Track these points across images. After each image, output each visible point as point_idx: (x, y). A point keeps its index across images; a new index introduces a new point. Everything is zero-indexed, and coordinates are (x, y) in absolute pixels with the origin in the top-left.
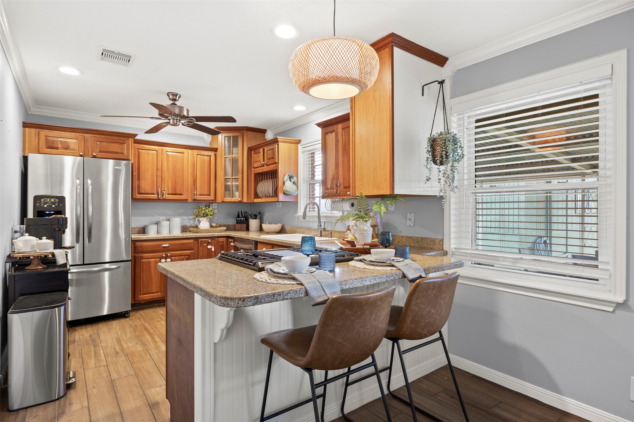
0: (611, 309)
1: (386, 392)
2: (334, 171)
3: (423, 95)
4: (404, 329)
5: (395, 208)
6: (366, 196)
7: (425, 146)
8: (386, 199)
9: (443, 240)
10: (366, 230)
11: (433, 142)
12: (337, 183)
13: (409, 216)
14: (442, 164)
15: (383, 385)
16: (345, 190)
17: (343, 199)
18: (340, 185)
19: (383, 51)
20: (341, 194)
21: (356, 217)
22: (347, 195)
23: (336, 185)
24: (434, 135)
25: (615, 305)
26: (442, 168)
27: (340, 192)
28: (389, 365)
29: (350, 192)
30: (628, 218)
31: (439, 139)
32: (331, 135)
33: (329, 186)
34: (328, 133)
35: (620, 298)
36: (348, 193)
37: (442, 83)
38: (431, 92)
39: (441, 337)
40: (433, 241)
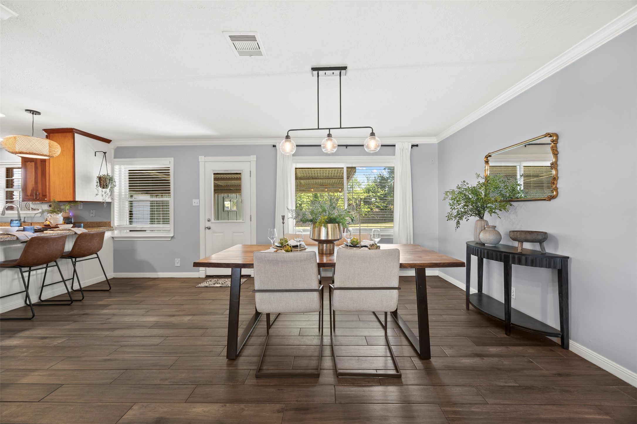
0: (170, 239)
1: (70, 290)
2: (34, 186)
3: (95, 156)
4: (74, 252)
5: (83, 207)
6: (58, 201)
7: (95, 180)
8: (71, 203)
9: (110, 222)
10: (58, 218)
11: (100, 178)
12: (37, 193)
13: (91, 211)
14: (103, 188)
15: (68, 289)
16: (43, 197)
17: (42, 202)
18: (39, 194)
19: (68, 133)
20: (40, 199)
21: (51, 212)
22: (45, 200)
23: (35, 194)
24: (100, 175)
25: (171, 238)
26: (104, 190)
27: (39, 198)
28: (72, 277)
29: (46, 198)
30: (174, 210)
31: (102, 177)
32: (31, 164)
33: (29, 194)
34: (28, 161)
35: (172, 235)
36: (46, 199)
37: (105, 153)
38: (100, 155)
39: (98, 257)
40: (105, 223)
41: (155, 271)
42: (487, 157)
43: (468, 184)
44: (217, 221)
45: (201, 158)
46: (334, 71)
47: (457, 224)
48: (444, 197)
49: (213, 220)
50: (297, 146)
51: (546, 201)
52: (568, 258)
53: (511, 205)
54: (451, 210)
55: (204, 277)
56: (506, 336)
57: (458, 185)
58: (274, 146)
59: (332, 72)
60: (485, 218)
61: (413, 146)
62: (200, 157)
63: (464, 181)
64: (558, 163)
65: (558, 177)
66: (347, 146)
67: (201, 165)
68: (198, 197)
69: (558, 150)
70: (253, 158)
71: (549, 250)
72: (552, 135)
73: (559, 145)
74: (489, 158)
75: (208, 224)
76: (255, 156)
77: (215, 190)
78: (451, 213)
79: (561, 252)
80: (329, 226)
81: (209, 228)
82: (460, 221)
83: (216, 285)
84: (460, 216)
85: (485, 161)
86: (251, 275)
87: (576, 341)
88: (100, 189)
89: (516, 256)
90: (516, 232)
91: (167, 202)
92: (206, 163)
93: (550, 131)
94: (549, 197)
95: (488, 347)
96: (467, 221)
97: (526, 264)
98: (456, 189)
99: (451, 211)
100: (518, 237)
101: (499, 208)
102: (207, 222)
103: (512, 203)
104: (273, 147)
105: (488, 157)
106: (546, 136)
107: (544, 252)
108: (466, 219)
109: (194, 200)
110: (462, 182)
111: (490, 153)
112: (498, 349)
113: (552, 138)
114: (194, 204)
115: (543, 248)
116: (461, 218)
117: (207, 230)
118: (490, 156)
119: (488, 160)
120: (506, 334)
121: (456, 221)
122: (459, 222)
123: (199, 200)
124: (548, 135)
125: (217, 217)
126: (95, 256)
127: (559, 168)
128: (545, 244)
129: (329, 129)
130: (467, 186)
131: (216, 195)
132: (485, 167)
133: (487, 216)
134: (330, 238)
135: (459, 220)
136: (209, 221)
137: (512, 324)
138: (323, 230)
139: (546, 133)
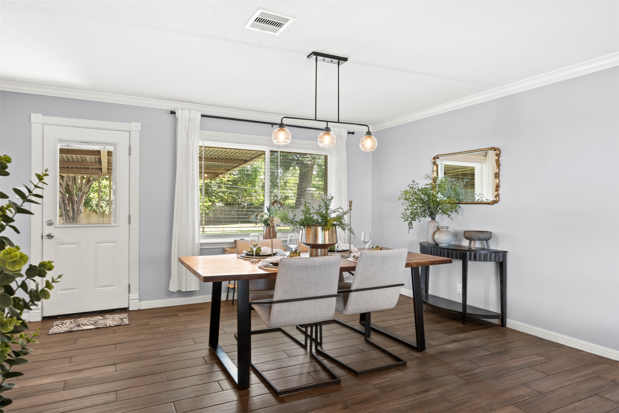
42: (434, 158)
43: (418, 184)
44: (67, 224)
45: (36, 118)
46: (333, 60)
47: (409, 226)
48: (399, 197)
49: (58, 221)
50: (202, 116)
51: (491, 205)
52: (507, 252)
53: (460, 207)
54: (405, 210)
56: (462, 325)
57: (409, 185)
58: (173, 113)
59: (330, 59)
60: (436, 219)
61: (349, 133)
62: (33, 115)
63: (413, 181)
64: (500, 173)
65: (500, 185)
69: (500, 162)
70: (136, 126)
71: (493, 246)
72: (496, 149)
73: (501, 159)
74: (437, 160)
75: (48, 230)
76: (139, 124)
78: (405, 214)
79: (500, 248)
81: (50, 237)
82: (413, 222)
83: (85, 327)
84: (414, 216)
85: (433, 162)
86: (128, 308)
87: (512, 319)
90: (471, 232)
92: (45, 126)
93: (495, 146)
94: (493, 202)
95: (457, 335)
96: (419, 222)
97: (480, 260)
98: (408, 189)
99: (405, 212)
100: (473, 236)
101: (450, 210)
102: (46, 227)
103: (460, 205)
104: (171, 113)
105: (437, 158)
106: (491, 150)
107: (489, 249)
108: (419, 220)
110: (412, 181)
111: (439, 155)
112: (465, 335)
113: (496, 152)
115: (488, 245)
116: (413, 219)
117: (46, 241)
118: (438, 158)
119: (436, 161)
120: (463, 324)
121: (408, 222)
122: (411, 223)
124: (493, 149)
127: (500, 178)
128: (490, 241)
129: (327, 122)
130: (417, 186)
132: (433, 168)
133: (438, 217)
135: (411, 221)
136: (50, 224)
137: (468, 314)
139: (492, 147)
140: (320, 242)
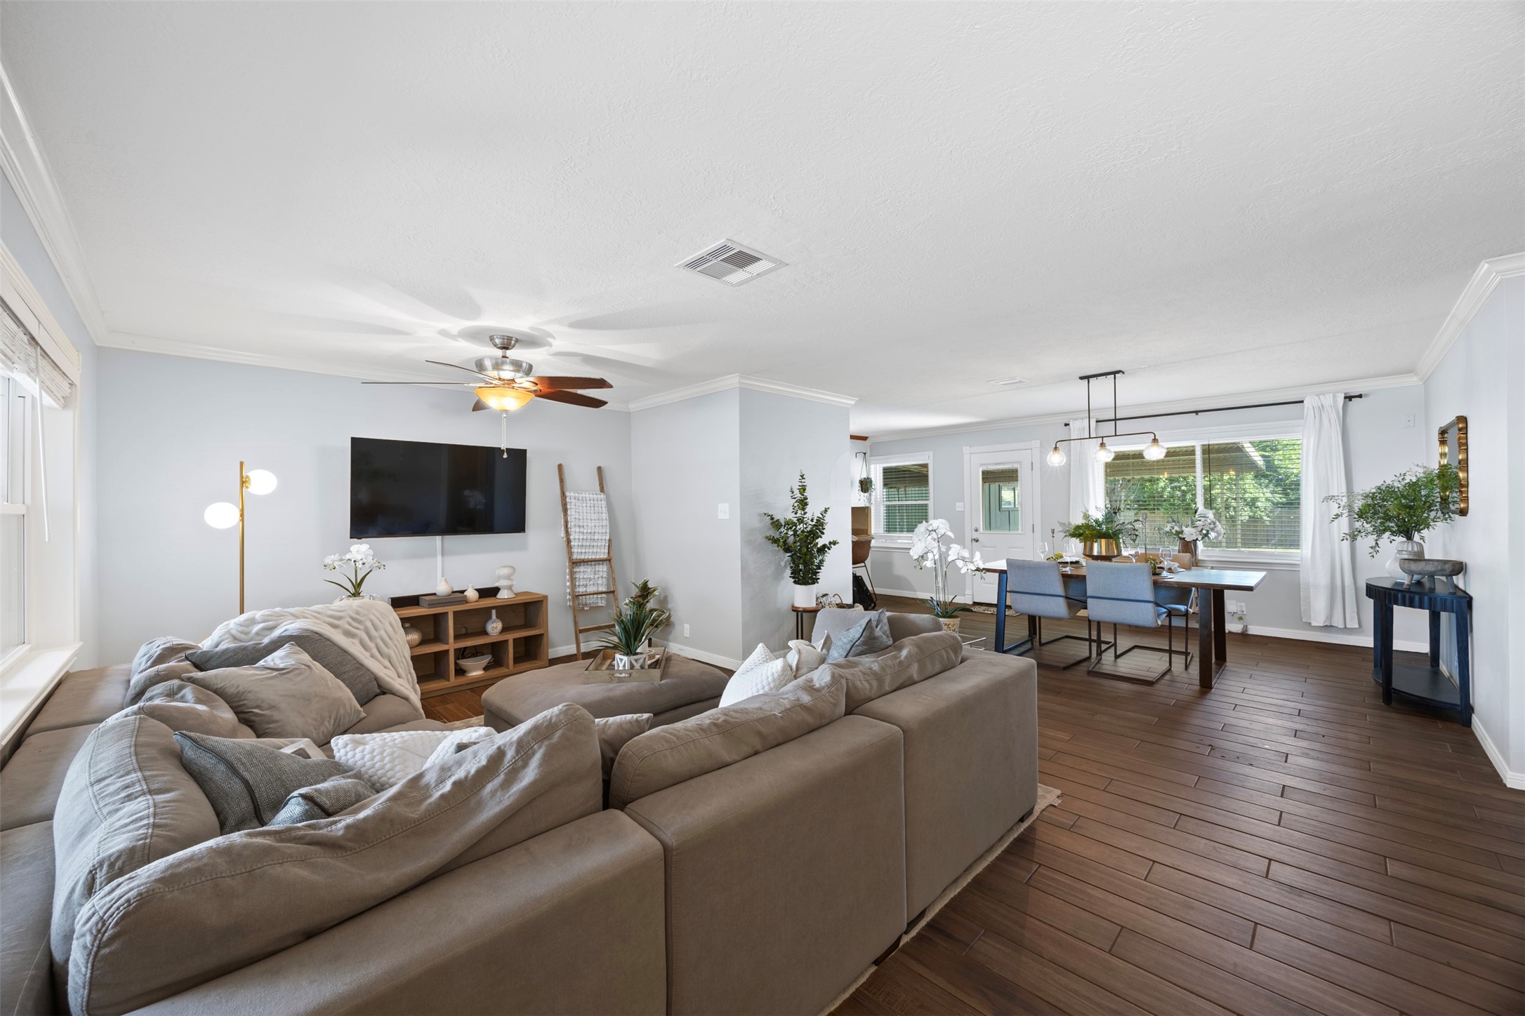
3: (856, 458)
9: (868, 529)
11: (861, 482)
14: (865, 492)
24: (861, 479)
31: (864, 481)
37: (865, 454)
38: (861, 456)
39: (865, 566)
40: (863, 530)
41: (913, 590)
44: (989, 532)
45: (966, 450)
46: (1107, 378)
49: (981, 530)
55: (971, 603)
56: (1382, 704)
58: (1066, 425)
59: (1104, 377)
60: (1415, 539)
61: (1350, 398)
62: (964, 448)
66: (1197, 412)
67: (966, 457)
68: (963, 500)
70: (1036, 444)
74: (1446, 436)
75: (976, 535)
77: (983, 479)
80: (1103, 541)
81: (977, 541)
83: (986, 612)
88: (862, 493)
89: (1407, 595)
91: (926, 505)
92: (971, 455)
102: (974, 532)
109: (958, 504)
113: (1460, 425)
114: (958, 509)
117: (974, 543)
118: (1445, 432)
119: (1445, 438)
120: (1384, 702)
123: (963, 503)
125: (988, 523)
126: (863, 564)
129: (1102, 437)
131: (987, 484)
134: (1104, 554)
136: (976, 530)
137: (1393, 689)
138: (1096, 545)
140: (1095, 553)
